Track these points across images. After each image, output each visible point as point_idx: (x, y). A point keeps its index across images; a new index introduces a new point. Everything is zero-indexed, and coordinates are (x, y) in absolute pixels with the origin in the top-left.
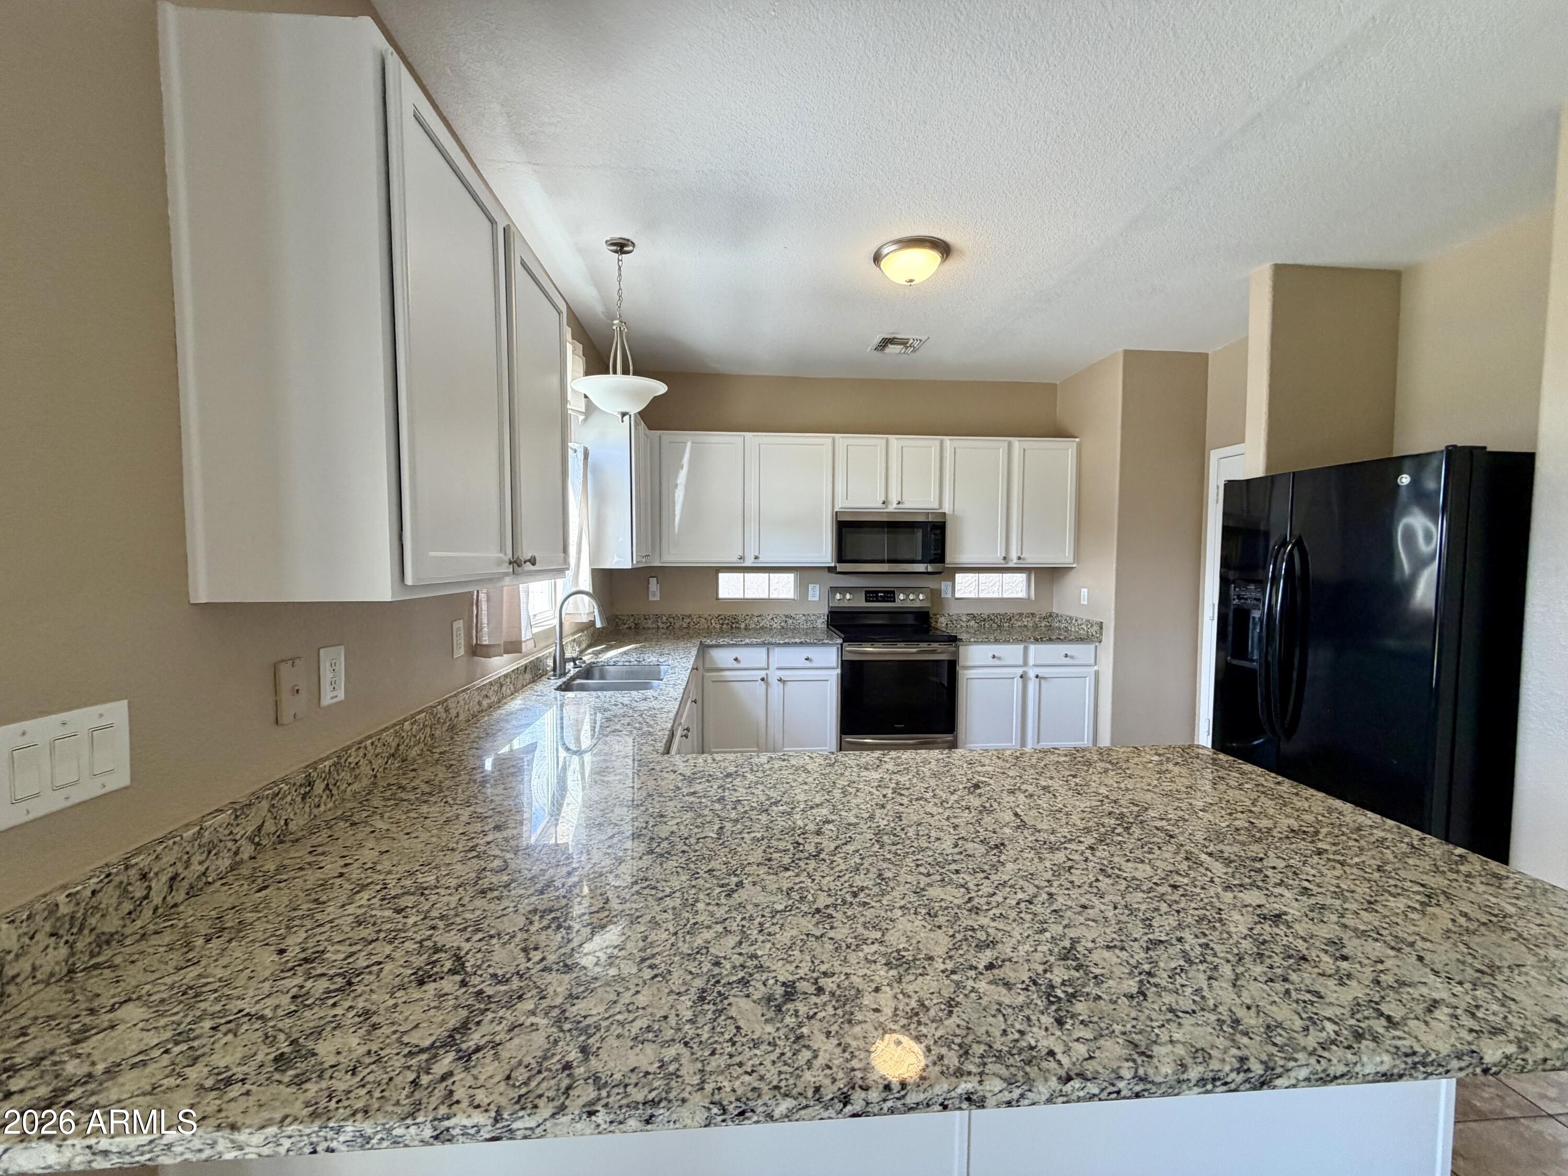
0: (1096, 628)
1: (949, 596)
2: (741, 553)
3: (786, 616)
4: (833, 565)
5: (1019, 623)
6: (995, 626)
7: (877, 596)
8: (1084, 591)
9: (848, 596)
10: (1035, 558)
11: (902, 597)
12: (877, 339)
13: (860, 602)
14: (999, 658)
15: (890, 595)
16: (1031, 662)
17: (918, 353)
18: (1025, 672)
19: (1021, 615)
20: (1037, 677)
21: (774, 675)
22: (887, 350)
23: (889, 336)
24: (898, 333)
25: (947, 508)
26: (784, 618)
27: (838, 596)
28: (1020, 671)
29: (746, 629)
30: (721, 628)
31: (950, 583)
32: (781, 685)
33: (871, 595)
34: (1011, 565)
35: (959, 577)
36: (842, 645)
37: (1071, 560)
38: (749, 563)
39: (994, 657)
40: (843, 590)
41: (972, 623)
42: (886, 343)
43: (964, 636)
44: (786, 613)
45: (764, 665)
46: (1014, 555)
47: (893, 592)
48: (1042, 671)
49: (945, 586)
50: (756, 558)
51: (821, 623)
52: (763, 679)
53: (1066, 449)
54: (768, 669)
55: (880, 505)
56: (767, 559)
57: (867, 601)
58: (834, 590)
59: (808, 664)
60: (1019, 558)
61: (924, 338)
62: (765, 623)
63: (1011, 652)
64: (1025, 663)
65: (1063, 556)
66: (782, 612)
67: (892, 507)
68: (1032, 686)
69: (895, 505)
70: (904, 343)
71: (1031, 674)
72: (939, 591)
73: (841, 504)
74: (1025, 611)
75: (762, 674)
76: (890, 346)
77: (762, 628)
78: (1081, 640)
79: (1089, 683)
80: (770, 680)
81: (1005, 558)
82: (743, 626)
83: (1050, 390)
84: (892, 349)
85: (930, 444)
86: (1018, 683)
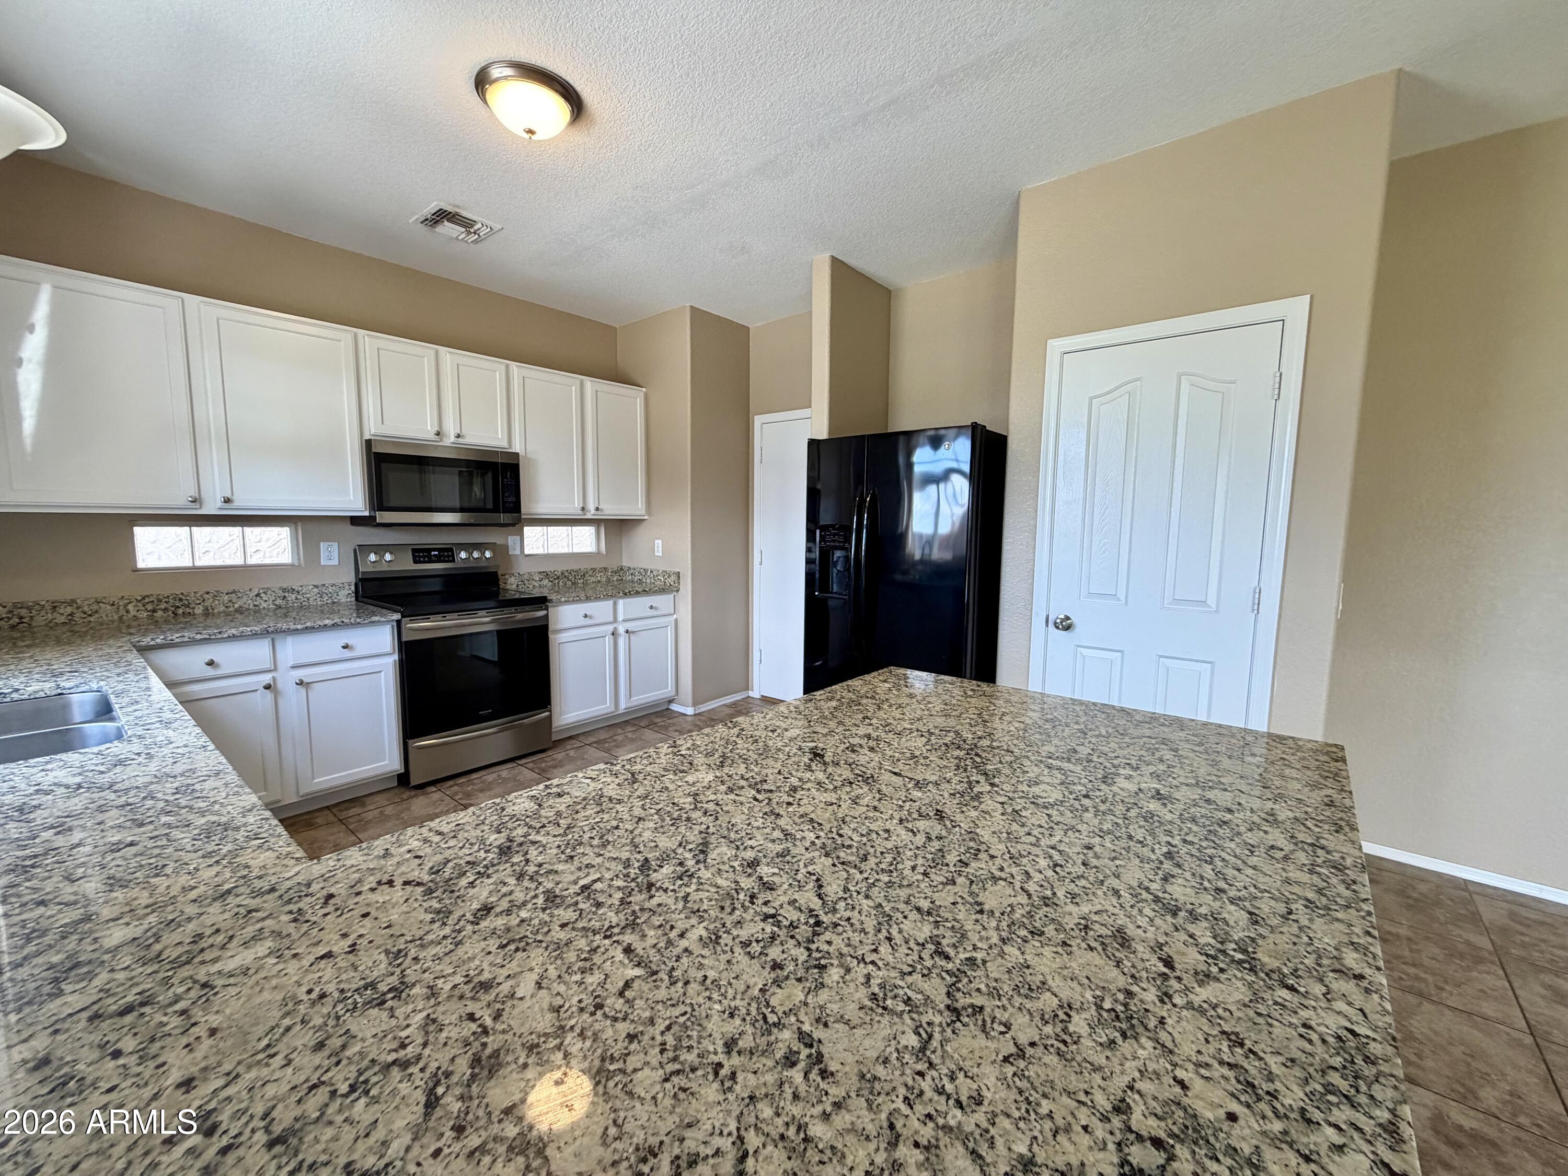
0: (673, 578)
1: (518, 552)
2: (193, 492)
3: (284, 590)
4: (367, 514)
5: (593, 579)
6: (569, 583)
7: (430, 556)
8: (658, 543)
9: (388, 557)
10: (612, 510)
11: (463, 555)
12: (433, 207)
13: (407, 564)
14: (591, 617)
15: (447, 553)
16: (621, 617)
17: (480, 245)
18: (615, 629)
19: (594, 570)
20: (627, 632)
21: (287, 680)
22: (440, 229)
23: (449, 209)
24: (464, 209)
25: (517, 448)
26: (281, 594)
27: (373, 557)
28: (610, 628)
29: (207, 614)
30: (151, 617)
31: (518, 538)
32: (303, 691)
33: (421, 554)
34: (589, 516)
35: (528, 530)
36: (399, 622)
37: (644, 512)
38: (212, 507)
39: (586, 616)
40: (380, 549)
41: (546, 582)
42: (441, 216)
43: (553, 597)
44: (285, 586)
45: (268, 665)
46: (591, 506)
47: (451, 550)
48: (631, 626)
49: (512, 540)
50: (227, 501)
51: (346, 596)
52: (267, 687)
53: (633, 398)
54: (275, 669)
55: (431, 436)
56: (246, 503)
57: (415, 562)
58: (362, 550)
59: (347, 654)
60: (597, 509)
61: (497, 226)
62: (246, 602)
63: (601, 609)
64: (615, 620)
65: (635, 508)
66: (276, 584)
67: (450, 439)
68: (622, 642)
69: (452, 439)
70: (467, 224)
71: (621, 630)
72: (506, 547)
73: (373, 429)
74: (598, 565)
75: (267, 678)
76: (446, 223)
77: (239, 611)
78: (663, 590)
79: (670, 632)
80: (280, 685)
81: (583, 509)
82: (199, 610)
83: (610, 331)
84: (447, 228)
85: (495, 367)
86: (608, 640)
